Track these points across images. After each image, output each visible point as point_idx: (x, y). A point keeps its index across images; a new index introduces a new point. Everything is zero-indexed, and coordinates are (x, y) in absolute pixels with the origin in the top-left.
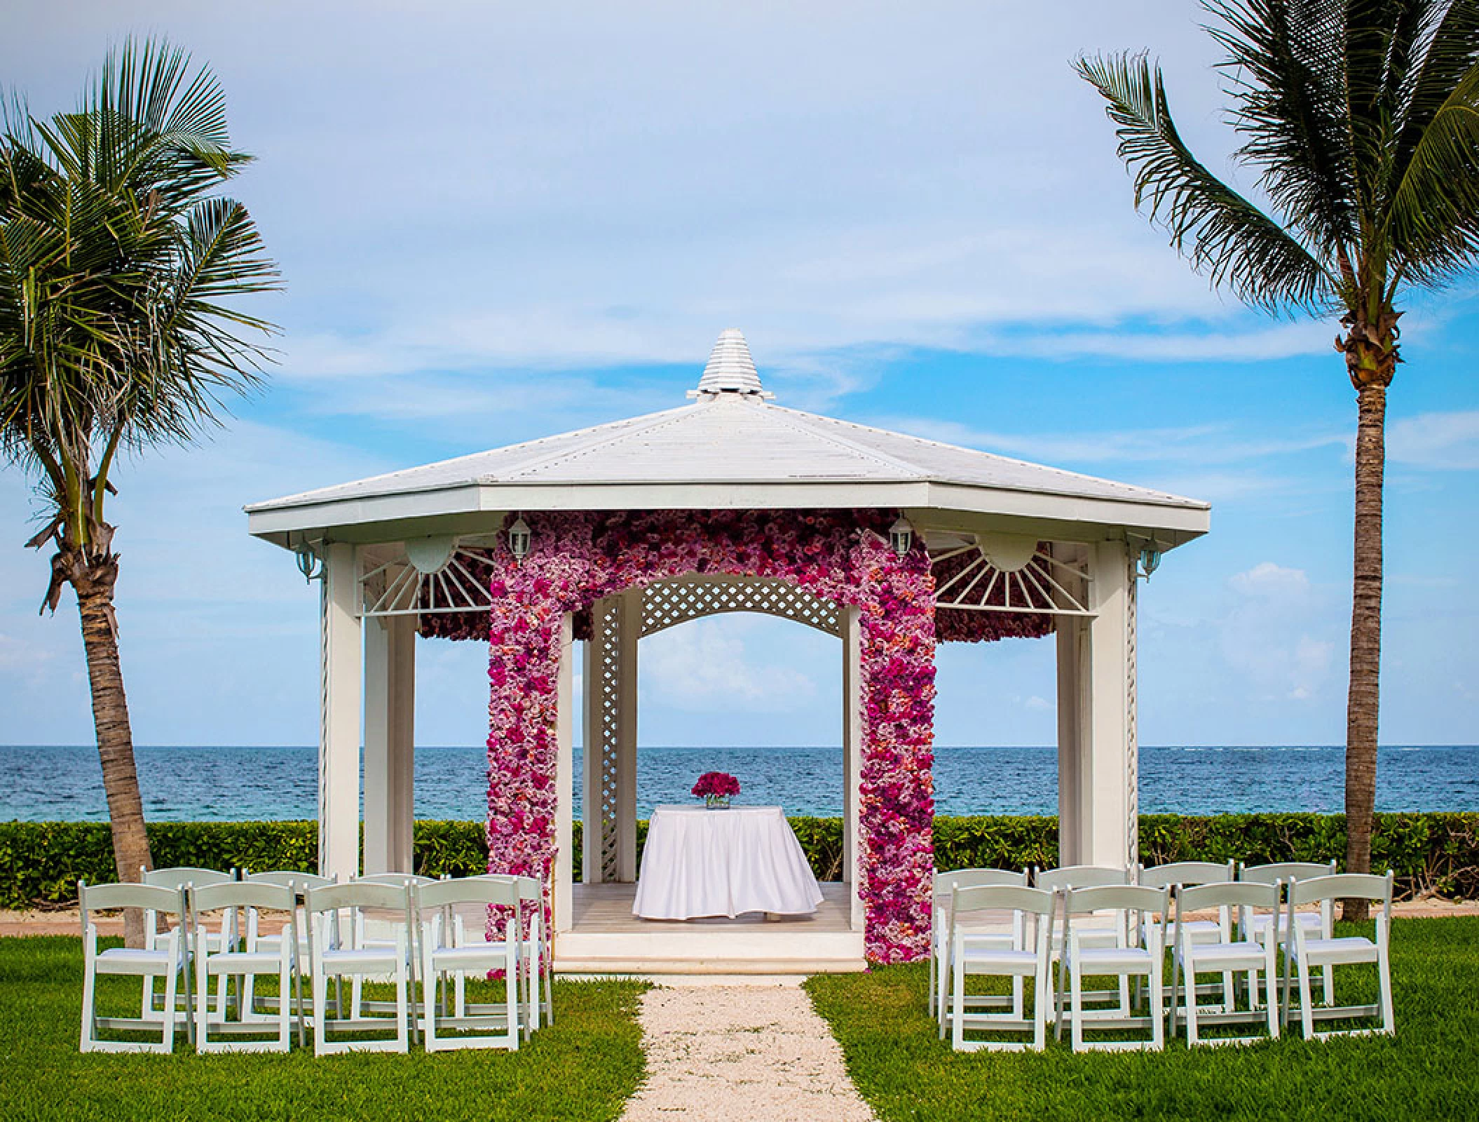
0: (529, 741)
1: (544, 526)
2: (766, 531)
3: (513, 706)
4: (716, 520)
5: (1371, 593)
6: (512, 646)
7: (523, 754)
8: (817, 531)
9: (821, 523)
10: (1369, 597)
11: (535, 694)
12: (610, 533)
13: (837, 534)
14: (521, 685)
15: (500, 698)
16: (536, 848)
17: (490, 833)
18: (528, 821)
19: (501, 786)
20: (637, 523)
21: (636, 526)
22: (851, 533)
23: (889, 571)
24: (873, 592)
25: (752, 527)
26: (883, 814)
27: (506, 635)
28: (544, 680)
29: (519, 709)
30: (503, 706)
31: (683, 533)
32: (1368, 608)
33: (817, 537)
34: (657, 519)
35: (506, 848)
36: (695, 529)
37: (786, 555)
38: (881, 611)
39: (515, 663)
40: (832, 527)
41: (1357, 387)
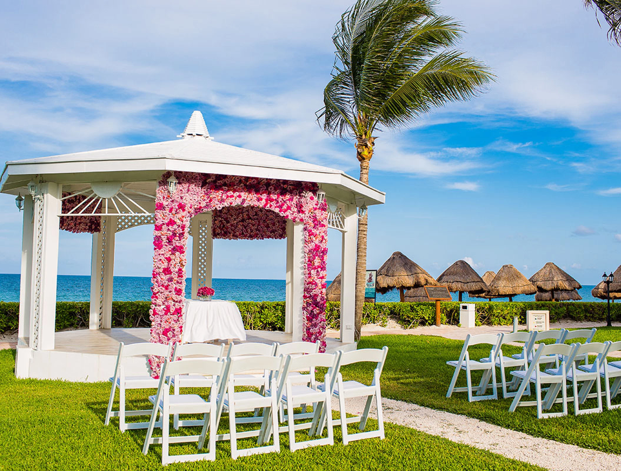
0: (174, 274)
1: (183, 180)
2: (269, 189)
3: (166, 258)
4: (250, 183)
5: (365, 229)
6: (165, 232)
7: (171, 280)
8: (287, 191)
9: (290, 188)
10: (364, 231)
11: (177, 253)
12: (208, 185)
13: (295, 193)
14: (170, 249)
15: (159, 255)
16: (177, 321)
17: (153, 315)
18: (172, 310)
19: (159, 293)
20: (219, 182)
21: (219, 183)
22: (301, 193)
23: (315, 209)
24: (310, 217)
25: (264, 187)
26: (312, 306)
27: (163, 227)
28: (181, 247)
29: (169, 259)
30: (161, 258)
31: (237, 188)
32: (364, 235)
33: (288, 193)
34: (228, 181)
35: (161, 321)
36: (242, 186)
37: (276, 200)
38: (312, 225)
39: (167, 239)
40: (293, 189)
41: (360, 161)
